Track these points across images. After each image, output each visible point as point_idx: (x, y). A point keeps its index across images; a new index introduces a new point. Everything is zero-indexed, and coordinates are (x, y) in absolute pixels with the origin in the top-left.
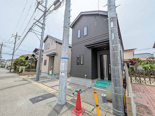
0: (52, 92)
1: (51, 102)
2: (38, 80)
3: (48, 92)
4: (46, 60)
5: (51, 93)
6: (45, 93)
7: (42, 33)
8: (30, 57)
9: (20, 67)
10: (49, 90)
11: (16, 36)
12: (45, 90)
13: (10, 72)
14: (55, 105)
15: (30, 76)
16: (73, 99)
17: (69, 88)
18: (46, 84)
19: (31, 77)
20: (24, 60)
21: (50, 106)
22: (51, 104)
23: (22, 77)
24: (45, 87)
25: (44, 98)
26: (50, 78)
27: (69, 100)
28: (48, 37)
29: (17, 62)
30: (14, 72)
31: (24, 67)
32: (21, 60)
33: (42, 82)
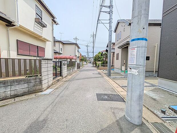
0: (122, 93)
1: (116, 108)
2: (109, 75)
3: (117, 92)
4: (118, 54)
5: (119, 94)
6: (112, 92)
7: (110, 19)
8: (104, 53)
9: (98, 62)
10: (118, 90)
11: (93, 35)
12: (114, 88)
13: (93, 66)
14: (121, 117)
15: (105, 70)
16: (162, 124)
17: (154, 97)
18: (117, 81)
19: (105, 72)
20: (100, 56)
21: (114, 113)
22: (116, 111)
23: (99, 71)
24: (115, 85)
25: (110, 99)
26: (123, 75)
27: (149, 121)
28: (119, 22)
29: (96, 58)
30: (95, 67)
31: (100, 62)
32: (98, 57)
33: (114, 78)
